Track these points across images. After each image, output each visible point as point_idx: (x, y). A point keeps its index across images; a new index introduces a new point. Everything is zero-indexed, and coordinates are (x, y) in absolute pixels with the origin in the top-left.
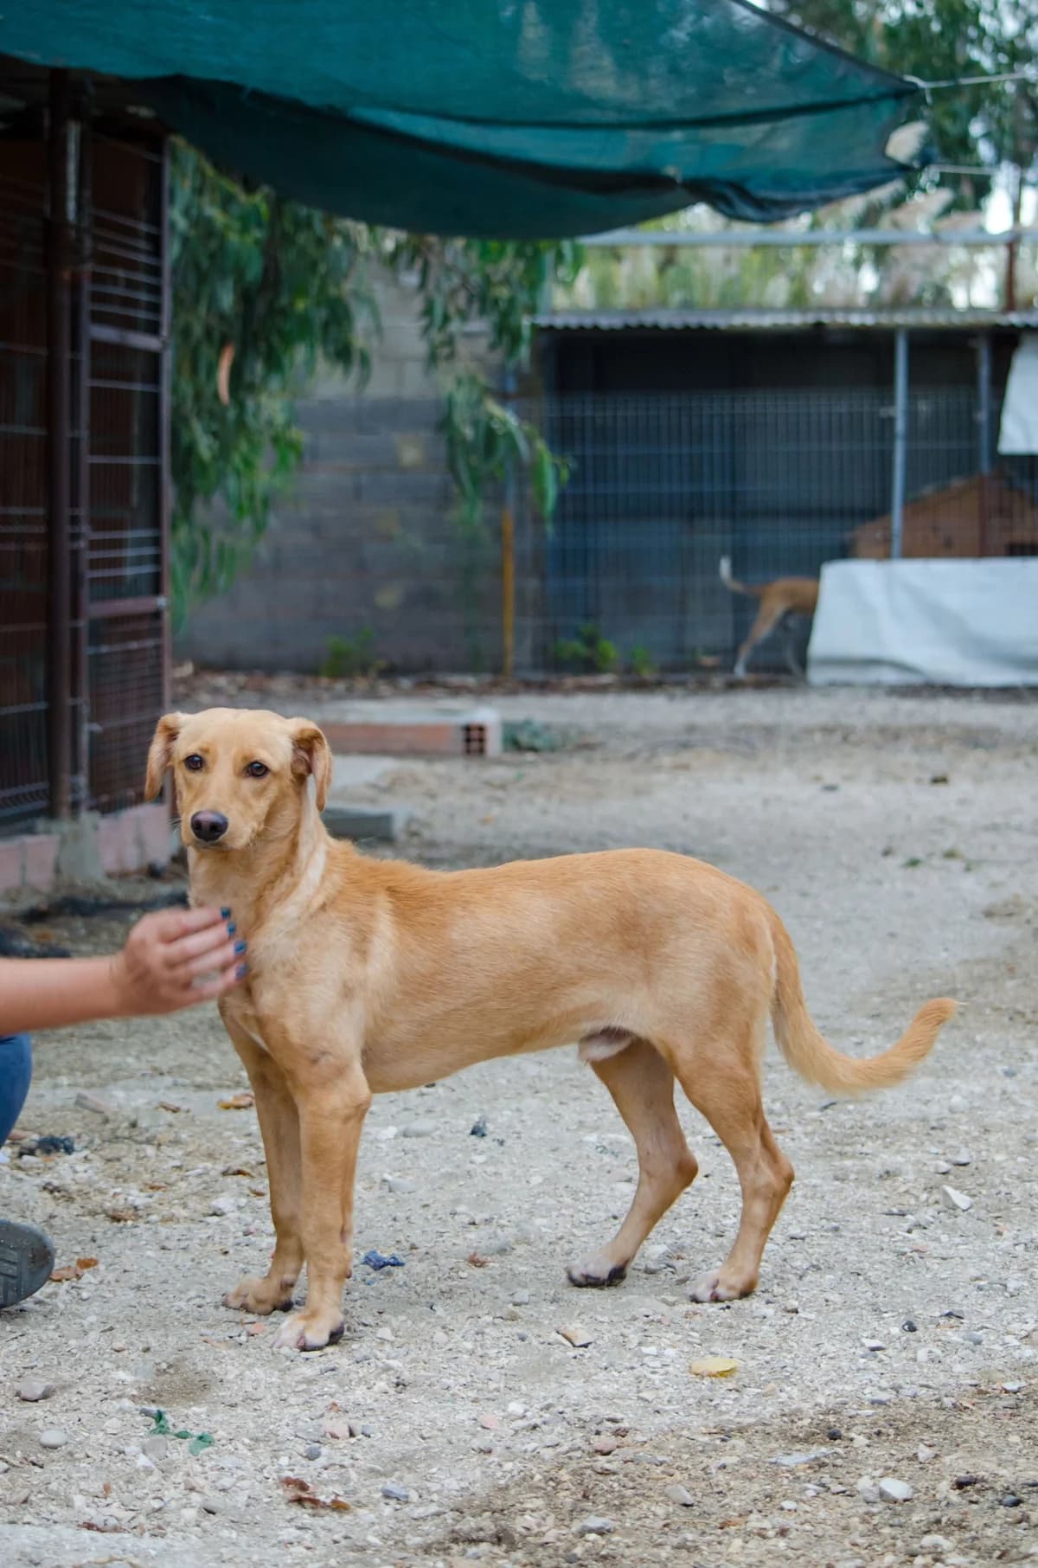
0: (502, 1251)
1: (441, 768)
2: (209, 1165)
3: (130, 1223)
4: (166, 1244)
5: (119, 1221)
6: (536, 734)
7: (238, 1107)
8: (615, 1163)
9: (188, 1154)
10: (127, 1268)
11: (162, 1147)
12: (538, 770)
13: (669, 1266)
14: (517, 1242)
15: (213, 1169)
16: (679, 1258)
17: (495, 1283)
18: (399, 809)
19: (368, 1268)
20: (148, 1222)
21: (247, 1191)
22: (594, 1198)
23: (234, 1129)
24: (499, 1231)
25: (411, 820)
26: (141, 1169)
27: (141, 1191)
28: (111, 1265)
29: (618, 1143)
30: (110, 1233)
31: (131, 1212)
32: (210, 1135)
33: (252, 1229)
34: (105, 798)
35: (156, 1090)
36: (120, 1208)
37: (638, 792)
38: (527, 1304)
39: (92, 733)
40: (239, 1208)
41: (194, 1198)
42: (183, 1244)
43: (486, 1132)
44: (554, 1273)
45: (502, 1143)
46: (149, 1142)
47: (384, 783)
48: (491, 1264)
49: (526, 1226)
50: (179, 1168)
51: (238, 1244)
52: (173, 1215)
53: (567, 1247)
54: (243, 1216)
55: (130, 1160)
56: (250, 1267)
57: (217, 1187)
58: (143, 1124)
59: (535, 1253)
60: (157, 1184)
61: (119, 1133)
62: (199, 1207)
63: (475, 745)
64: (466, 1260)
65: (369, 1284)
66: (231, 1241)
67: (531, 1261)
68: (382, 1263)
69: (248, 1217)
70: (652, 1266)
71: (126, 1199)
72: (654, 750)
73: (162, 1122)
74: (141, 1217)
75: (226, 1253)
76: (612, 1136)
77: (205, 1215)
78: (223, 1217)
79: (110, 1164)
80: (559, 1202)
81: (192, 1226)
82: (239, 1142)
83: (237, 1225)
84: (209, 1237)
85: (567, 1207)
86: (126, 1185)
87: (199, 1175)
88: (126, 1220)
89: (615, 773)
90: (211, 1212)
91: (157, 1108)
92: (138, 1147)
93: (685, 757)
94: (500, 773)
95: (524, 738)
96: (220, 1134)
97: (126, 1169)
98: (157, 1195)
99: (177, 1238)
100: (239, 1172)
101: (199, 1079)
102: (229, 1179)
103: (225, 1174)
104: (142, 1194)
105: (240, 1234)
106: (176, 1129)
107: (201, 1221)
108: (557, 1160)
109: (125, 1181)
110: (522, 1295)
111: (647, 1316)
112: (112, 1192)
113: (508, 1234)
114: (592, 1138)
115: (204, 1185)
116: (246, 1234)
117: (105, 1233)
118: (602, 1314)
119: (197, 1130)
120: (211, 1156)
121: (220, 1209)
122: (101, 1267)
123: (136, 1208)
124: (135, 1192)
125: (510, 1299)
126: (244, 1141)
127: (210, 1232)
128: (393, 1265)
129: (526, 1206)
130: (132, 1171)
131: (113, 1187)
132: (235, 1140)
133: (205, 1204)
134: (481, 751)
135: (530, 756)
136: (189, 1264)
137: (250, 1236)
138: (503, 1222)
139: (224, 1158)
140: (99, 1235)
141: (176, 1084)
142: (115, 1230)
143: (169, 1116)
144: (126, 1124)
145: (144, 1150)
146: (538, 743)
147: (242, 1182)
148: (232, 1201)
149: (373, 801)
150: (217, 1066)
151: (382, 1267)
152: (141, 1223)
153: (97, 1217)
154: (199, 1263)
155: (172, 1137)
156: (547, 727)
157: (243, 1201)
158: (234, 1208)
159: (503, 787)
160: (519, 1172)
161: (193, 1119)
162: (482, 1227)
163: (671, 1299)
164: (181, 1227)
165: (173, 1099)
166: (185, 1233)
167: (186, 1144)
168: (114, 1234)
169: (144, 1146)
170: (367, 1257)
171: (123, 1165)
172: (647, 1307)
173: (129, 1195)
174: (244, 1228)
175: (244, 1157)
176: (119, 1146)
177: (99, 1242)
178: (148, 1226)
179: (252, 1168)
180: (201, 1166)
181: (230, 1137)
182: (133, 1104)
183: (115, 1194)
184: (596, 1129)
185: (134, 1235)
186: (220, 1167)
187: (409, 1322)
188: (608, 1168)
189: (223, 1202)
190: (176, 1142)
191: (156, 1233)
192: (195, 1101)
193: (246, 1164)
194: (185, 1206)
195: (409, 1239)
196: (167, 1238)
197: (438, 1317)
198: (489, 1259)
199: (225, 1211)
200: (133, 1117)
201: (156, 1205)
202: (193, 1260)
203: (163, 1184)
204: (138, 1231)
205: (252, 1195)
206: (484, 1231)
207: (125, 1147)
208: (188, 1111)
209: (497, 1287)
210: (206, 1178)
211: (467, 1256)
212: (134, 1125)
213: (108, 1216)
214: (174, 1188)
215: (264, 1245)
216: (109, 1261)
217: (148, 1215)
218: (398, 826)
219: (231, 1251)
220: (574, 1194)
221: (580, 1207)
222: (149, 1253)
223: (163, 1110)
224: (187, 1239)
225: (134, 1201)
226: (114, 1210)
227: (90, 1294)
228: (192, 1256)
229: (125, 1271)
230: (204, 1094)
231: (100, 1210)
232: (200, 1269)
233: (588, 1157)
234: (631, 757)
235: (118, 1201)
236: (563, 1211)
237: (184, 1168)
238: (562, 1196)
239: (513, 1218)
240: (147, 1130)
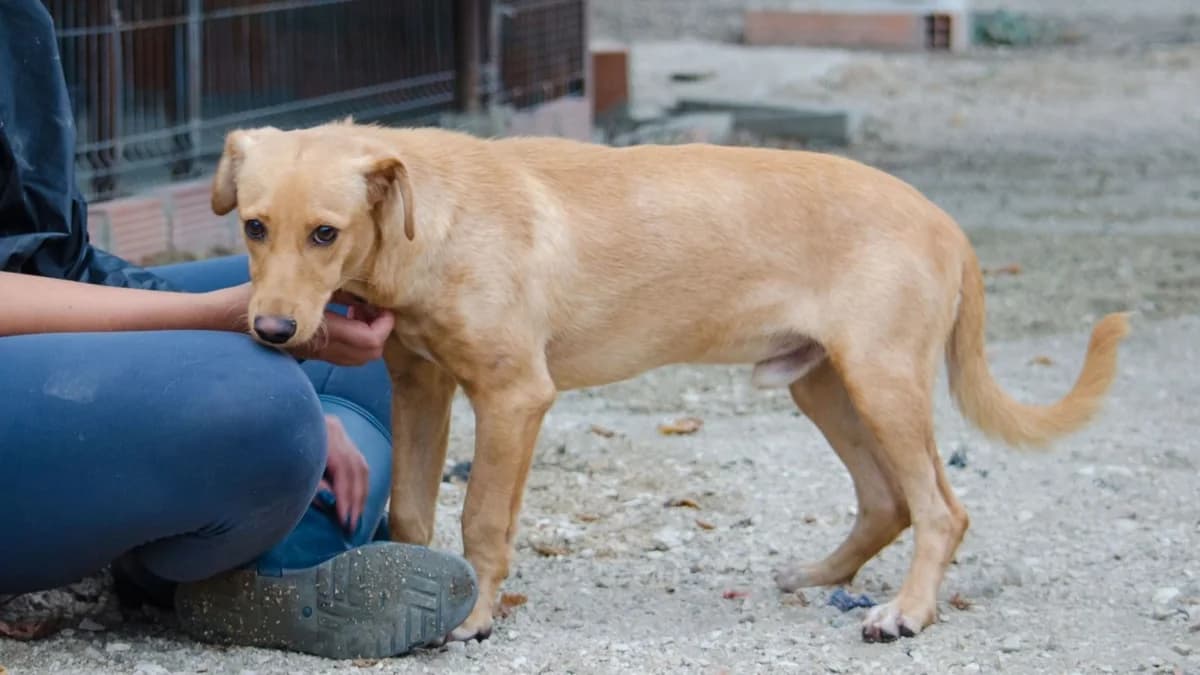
0: (988, 592)
1: (901, 63)
2: (649, 495)
3: (560, 558)
4: (604, 581)
5: (547, 555)
6: (1010, 26)
7: (681, 433)
8: (1116, 497)
9: (625, 483)
10: (560, 605)
11: (596, 476)
12: (1013, 66)
13: (1181, 611)
14: (1005, 583)
15: (654, 499)
16: (1192, 603)
17: (981, 628)
18: (856, 108)
19: (835, 609)
20: (581, 557)
21: (694, 525)
22: (1092, 536)
23: (676, 457)
24: (985, 571)
25: (868, 120)
26: (572, 499)
27: (572, 522)
28: (540, 603)
29: (1118, 475)
30: (537, 569)
31: (561, 545)
32: (650, 462)
33: (701, 565)
34: (517, 92)
35: (585, 413)
36: (549, 542)
37: (1130, 92)
38: (1017, 651)
39: (505, 19)
40: (685, 543)
41: (633, 530)
42: (623, 581)
43: (965, 462)
44: (1048, 618)
45: (984, 474)
46: (580, 469)
47: (837, 78)
48: (976, 607)
49: (1016, 566)
50: (616, 498)
51: (686, 582)
52: (610, 550)
53: (1063, 589)
54: (689, 551)
55: (558, 489)
56: (700, 607)
57: (659, 520)
58: (572, 450)
59: (1025, 595)
60: (589, 516)
61: (545, 459)
62: (639, 541)
63: (938, 38)
64: (947, 601)
65: (836, 627)
66: (677, 578)
67: (1021, 604)
68: (851, 604)
69: (696, 553)
70: (1161, 611)
71: (555, 532)
72: (1146, 46)
73: (594, 447)
74: (572, 551)
75: (672, 591)
76: (1111, 468)
77: (646, 550)
78: (667, 553)
79: (537, 493)
80: (1052, 540)
81: (631, 561)
82: (683, 470)
83: (683, 561)
84: (651, 574)
85: (1062, 545)
86: (553, 516)
87: (638, 507)
88: (555, 555)
89: (1102, 69)
90: (652, 547)
91: (588, 432)
92: (567, 474)
93: (1184, 52)
94: (969, 69)
95: (997, 30)
96: (660, 463)
97: (553, 498)
98: (591, 527)
99: (615, 574)
100: (684, 504)
101: (634, 402)
102: (673, 511)
103: (668, 505)
104: (573, 526)
105: (687, 571)
106: (609, 456)
107: (642, 557)
108: (1049, 494)
109: (554, 512)
110: (1014, 641)
111: (1157, 666)
112: (539, 523)
113: (995, 574)
114: (1089, 470)
115: (644, 518)
116: (694, 570)
117: (532, 568)
118: (1106, 664)
119: (634, 456)
120: (650, 485)
121: (662, 543)
122: (530, 605)
123: (567, 542)
124: (565, 523)
125: (998, 644)
126: (689, 469)
127: (653, 568)
128: (863, 606)
129: (1014, 544)
130: (561, 501)
131: (541, 518)
132: (678, 468)
133: (645, 537)
134: (946, 45)
135: (1002, 51)
136: (630, 602)
137: (698, 574)
138: (989, 561)
139: (665, 488)
140: (524, 571)
141: (608, 407)
142: (544, 565)
143: (602, 441)
144: (552, 450)
145: (575, 478)
146: (1012, 35)
147: (687, 514)
148: (677, 534)
149: (823, 99)
150: (654, 389)
151: (851, 608)
152: (573, 557)
153: (522, 551)
154: (641, 602)
155: (606, 464)
156: (1023, 18)
157: (689, 535)
158: (680, 543)
159: (973, 83)
160: (1005, 506)
161: (630, 443)
162: (965, 566)
163: (1184, 647)
164: (620, 562)
165: (606, 422)
166: (623, 568)
167: (623, 472)
168: (543, 569)
169: (574, 474)
170: (833, 597)
171: (551, 494)
172: (1156, 656)
173: (559, 526)
174: (692, 565)
175: (690, 488)
176: (544, 473)
177: (525, 578)
178: (581, 561)
179: (699, 499)
180: (641, 496)
181: (672, 465)
182: (560, 428)
183: (543, 526)
184: (1092, 459)
185: (565, 571)
186: (662, 498)
187: (884, 670)
188: (1107, 503)
189: (667, 536)
190: (611, 470)
191: (591, 568)
192: (631, 426)
193: (692, 494)
194: (623, 539)
195: (882, 579)
196: (604, 574)
197: (916, 665)
198: (974, 601)
199: (669, 545)
200: (561, 442)
201: (591, 539)
202: (634, 598)
203: (596, 516)
204: (570, 566)
205: (699, 529)
206: (969, 571)
207: (552, 474)
208: (623, 436)
209: (983, 632)
210: (646, 510)
211: (949, 598)
212: (562, 451)
213: (534, 549)
214: (610, 520)
215: (715, 583)
216: (538, 598)
217: (581, 549)
218: (854, 128)
219: (677, 589)
220: (1070, 531)
221: (1078, 546)
222: (584, 590)
223: (595, 435)
224: (626, 576)
225: (564, 534)
226: (543, 543)
227: (518, 633)
228: (633, 595)
229: (557, 610)
230: (642, 418)
231: (525, 543)
232: (641, 608)
233: (1084, 491)
234: (1121, 52)
235: (545, 533)
236: (1058, 550)
237: (620, 499)
238: (1055, 533)
239: (1000, 557)
240: (577, 456)
